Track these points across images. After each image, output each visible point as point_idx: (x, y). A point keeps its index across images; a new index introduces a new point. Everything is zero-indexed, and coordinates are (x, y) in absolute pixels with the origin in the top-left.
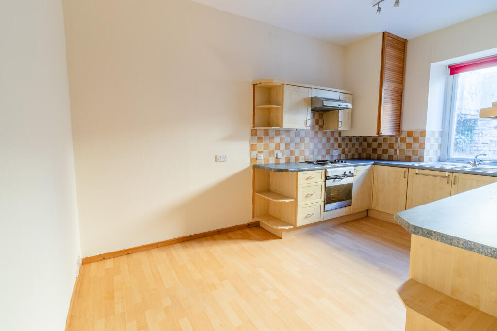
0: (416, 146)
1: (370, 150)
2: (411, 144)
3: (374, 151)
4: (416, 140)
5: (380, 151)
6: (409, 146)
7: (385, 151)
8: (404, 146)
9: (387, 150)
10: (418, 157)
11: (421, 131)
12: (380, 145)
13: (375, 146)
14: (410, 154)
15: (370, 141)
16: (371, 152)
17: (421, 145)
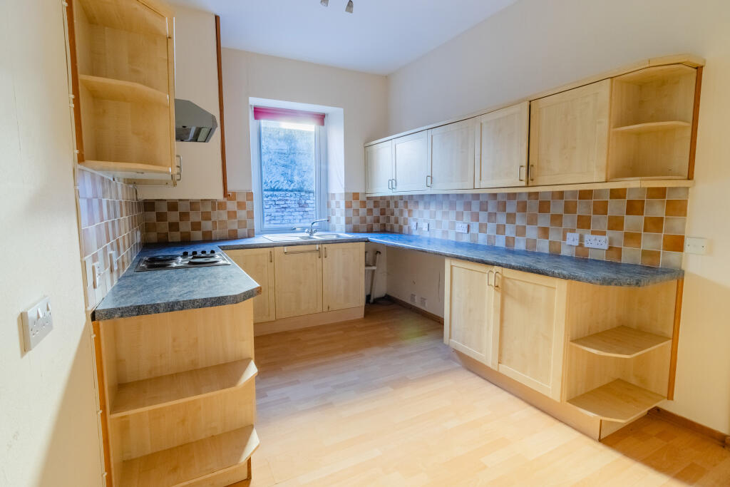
0: (242, 214)
1: (163, 227)
2: (235, 212)
3: (174, 227)
4: (241, 205)
5: (185, 227)
6: (232, 215)
7: (196, 226)
8: (224, 216)
9: (199, 224)
10: (246, 230)
11: (247, 193)
12: (184, 216)
13: (173, 217)
14: (235, 227)
15: (164, 209)
16: (167, 230)
17: (248, 212)
